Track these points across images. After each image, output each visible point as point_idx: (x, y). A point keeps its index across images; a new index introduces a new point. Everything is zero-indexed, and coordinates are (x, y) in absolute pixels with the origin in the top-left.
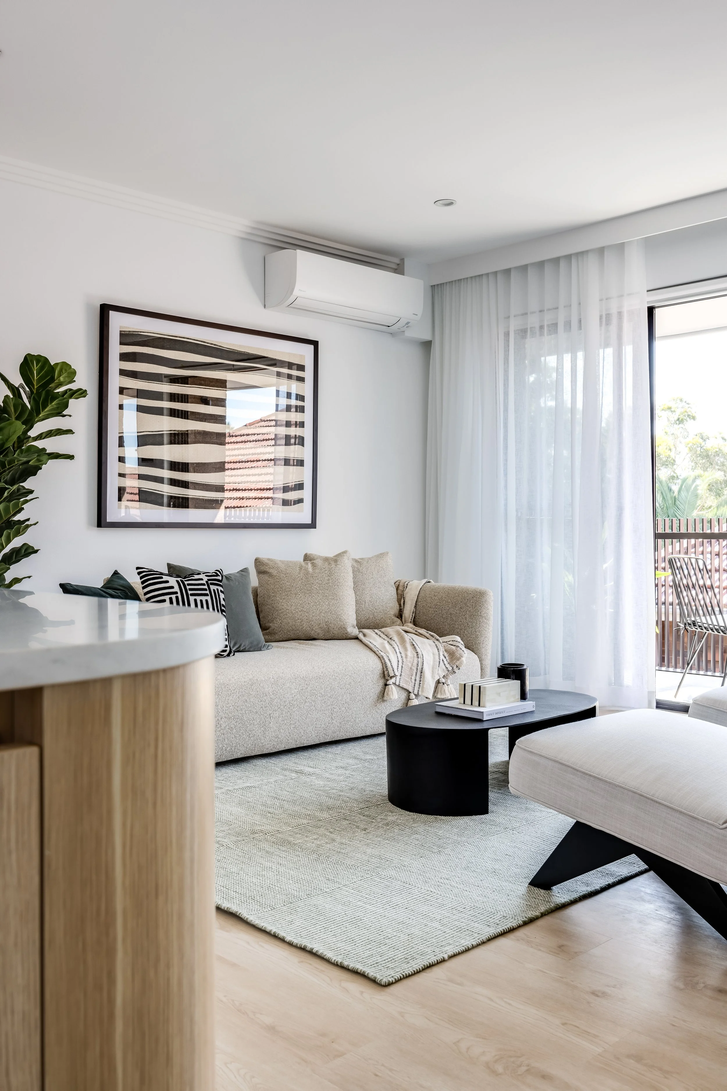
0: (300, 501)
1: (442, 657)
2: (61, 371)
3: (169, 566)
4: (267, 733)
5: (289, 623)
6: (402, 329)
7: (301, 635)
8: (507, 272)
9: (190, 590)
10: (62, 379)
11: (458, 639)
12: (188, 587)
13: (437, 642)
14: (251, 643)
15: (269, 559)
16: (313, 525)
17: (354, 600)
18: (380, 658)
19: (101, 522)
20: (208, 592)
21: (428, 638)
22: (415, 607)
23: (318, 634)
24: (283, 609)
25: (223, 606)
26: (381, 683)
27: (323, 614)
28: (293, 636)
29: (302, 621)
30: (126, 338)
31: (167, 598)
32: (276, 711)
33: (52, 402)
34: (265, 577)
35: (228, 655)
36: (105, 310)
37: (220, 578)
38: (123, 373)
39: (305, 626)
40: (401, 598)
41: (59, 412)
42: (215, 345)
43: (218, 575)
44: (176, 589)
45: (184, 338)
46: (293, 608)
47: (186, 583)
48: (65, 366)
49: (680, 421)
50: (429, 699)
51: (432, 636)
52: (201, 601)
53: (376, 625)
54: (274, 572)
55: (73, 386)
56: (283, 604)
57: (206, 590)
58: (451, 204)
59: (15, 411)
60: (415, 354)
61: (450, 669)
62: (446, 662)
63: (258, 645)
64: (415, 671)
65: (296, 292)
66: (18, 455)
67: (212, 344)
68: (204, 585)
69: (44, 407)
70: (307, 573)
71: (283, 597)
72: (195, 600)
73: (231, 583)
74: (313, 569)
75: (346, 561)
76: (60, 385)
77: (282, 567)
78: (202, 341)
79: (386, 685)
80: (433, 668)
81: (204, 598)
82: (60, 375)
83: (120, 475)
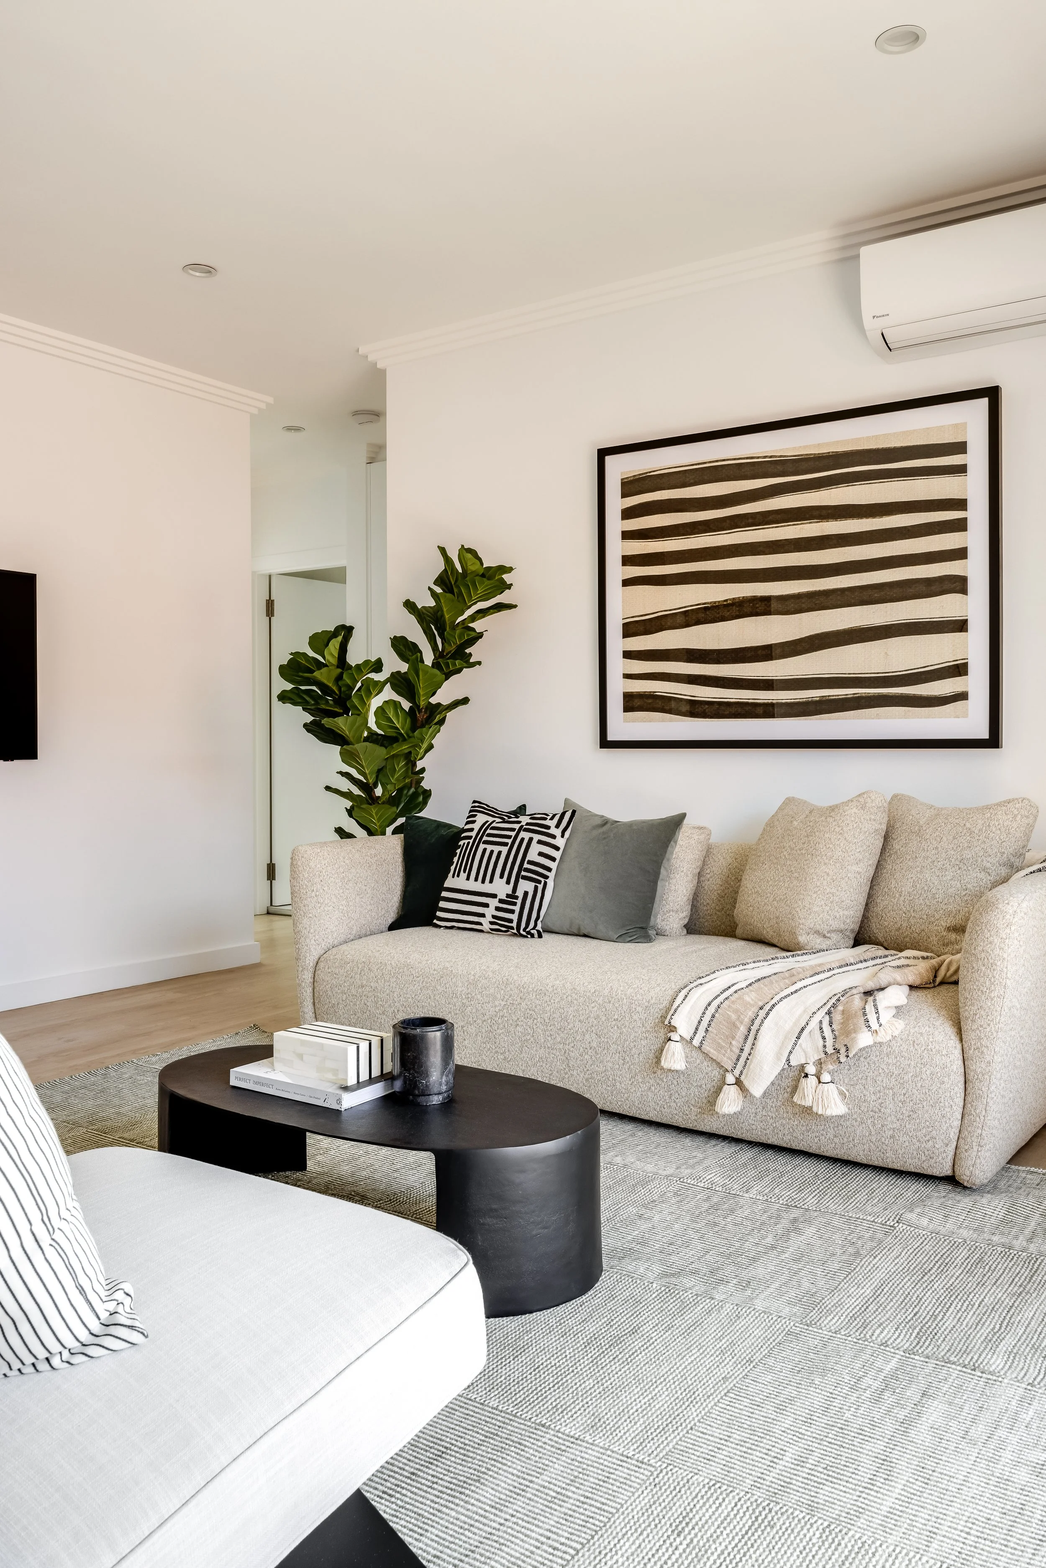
0: (962, 696)
1: (820, 1020)
16: (993, 741)
26: (663, 1033)
30: (631, 487)
36: (602, 457)
38: (625, 536)
42: (771, 457)
45: (717, 461)
67: (765, 457)
78: (747, 458)
79: (668, 1039)
83: (627, 676)
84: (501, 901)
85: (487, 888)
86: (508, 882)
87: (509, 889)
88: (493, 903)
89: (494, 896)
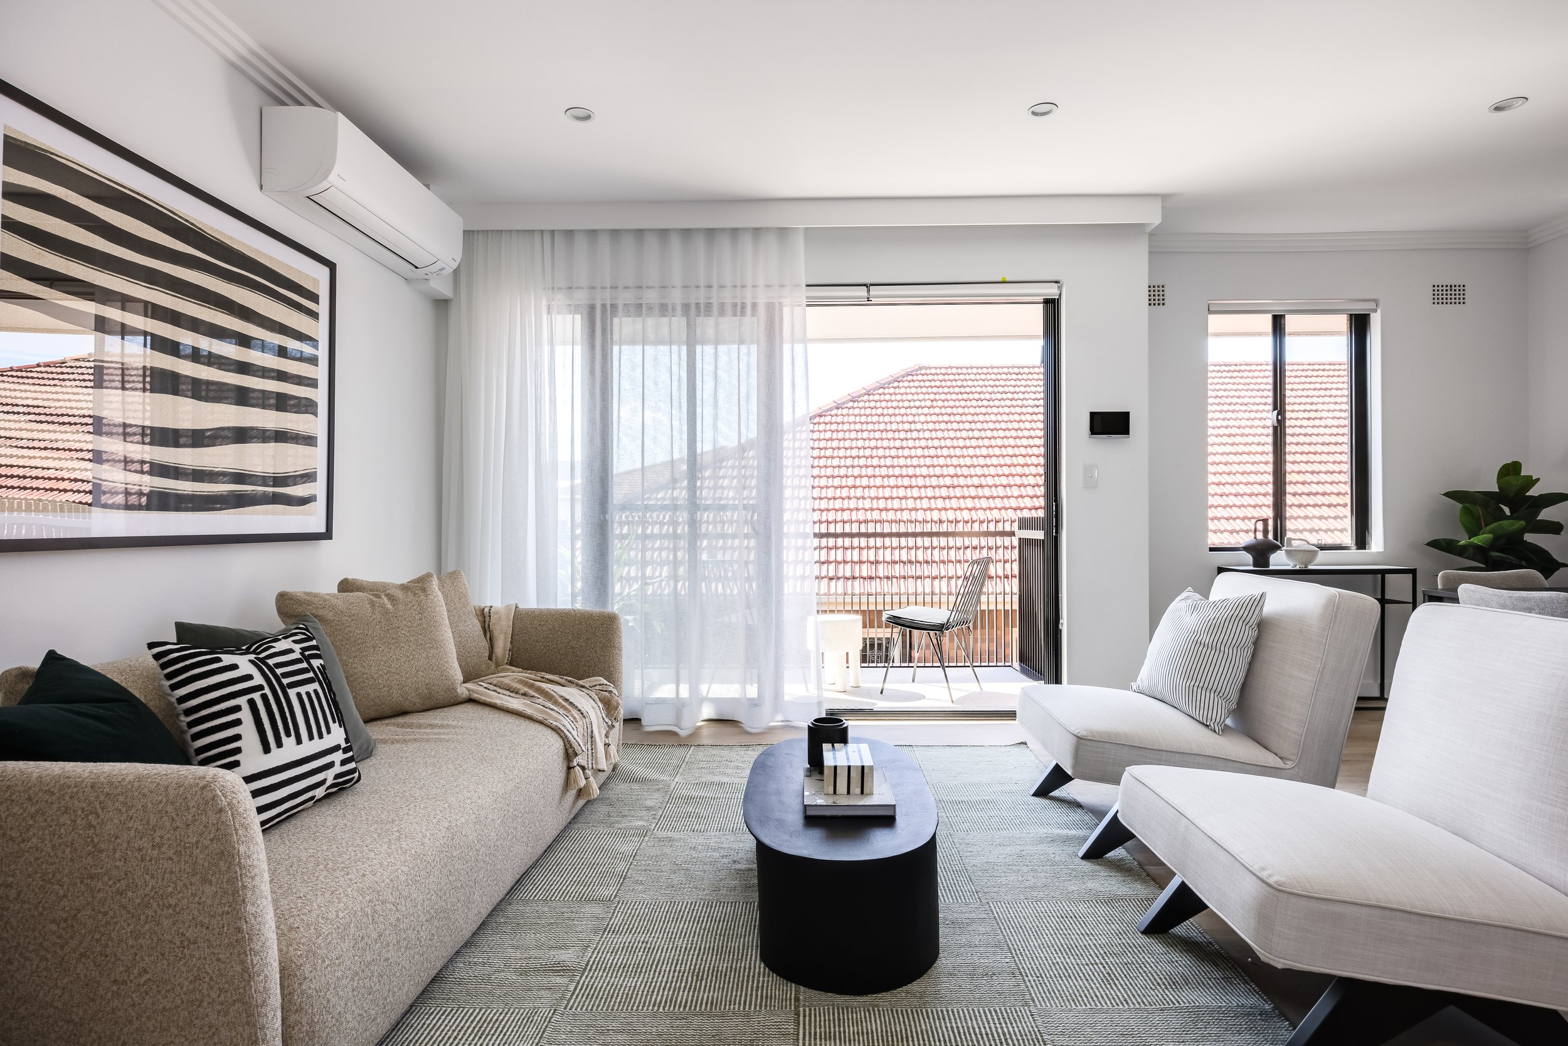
0: (312, 499)
5: (369, 695)
6: (429, 276)
8: (569, 234)
9: (285, 675)
16: (328, 535)
18: (556, 730)
20: (310, 674)
21: (563, 686)
22: (511, 642)
23: (414, 704)
24: (356, 673)
25: (335, 694)
27: (421, 673)
29: (391, 688)
31: (242, 701)
39: (396, 695)
42: (192, 224)
44: (258, 680)
46: (373, 670)
50: (604, 771)
51: (570, 681)
52: (308, 694)
54: (330, 616)
56: (354, 665)
57: (306, 670)
58: (588, 117)
65: (333, 178)
67: (187, 221)
68: (300, 661)
71: (354, 654)
72: (299, 695)
78: (169, 210)
79: (570, 768)
80: (599, 728)
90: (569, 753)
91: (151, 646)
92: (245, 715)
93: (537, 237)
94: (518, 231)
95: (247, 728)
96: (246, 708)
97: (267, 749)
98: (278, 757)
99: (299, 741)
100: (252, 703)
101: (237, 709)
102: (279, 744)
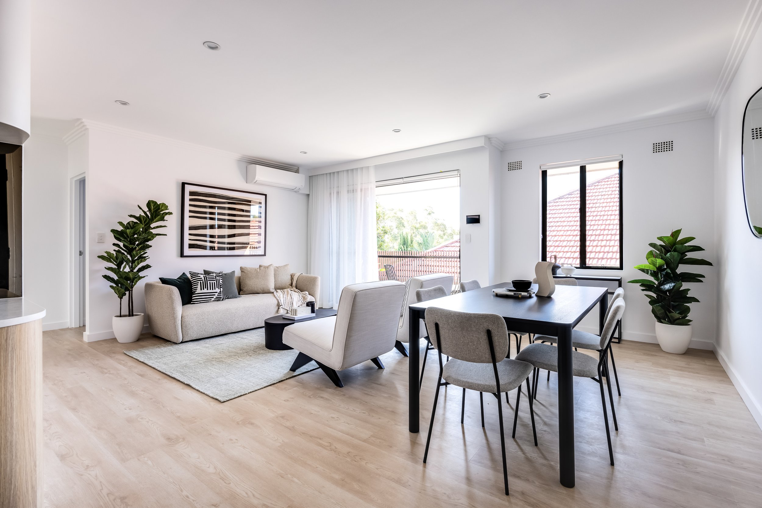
0: (260, 247)
1: (300, 298)
2: (162, 206)
3: (204, 271)
4: (233, 326)
5: (251, 288)
6: (298, 190)
7: (254, 292)
9: (208, 279)
10: (163, 208)
11: (307, 293)
12: (207, 278)
13: (299, 294)
14: (233, 296)
15: (245, 267)
16: (265, 255)
17: (274, 280)
18: (277, 300)
19: (182, 255)
20: (215, 280)
22: (296, 282)
23: (260, 292)
24: (248, 284)
25: (221, 284)
26: (277, 308)
28: (251, 293)
30: (192, 193)
31: (199, 282)
32: (236, 318)
33: (158, 216)
34: (243, 273)
35: (223, 300)
36: (183, 184)
37: (221, 275)
38: (190, 205)
39: (256, 289)
40: (292, 279)
41: (162, 219)
43: (220, 274)
44: (203, 279)
46: (251, 283)
47: (207, 277)
48: (163, 204)
49: (430, 214)
52: (212, 283)
53: (282, 288)
54: (247, 271)
55: (167, 211)
56: (248, 282)
57: (214, 279)
58: (306, 153)
59: (143, 220)
60: (304, 198)
61: (303, 302)
62: (302, 300)
63: (235, 296)
64: (290, 303)
65: (256, 179)
66: (144, 234)
67: (226, 196)
68: (214, 277)
69: (155, 218)
70: (257, 272)
71: (248, 280)
72: (210, 282)
73: (226, 276)
74: (260, 270)
75: (271, 268)
76: (162, 210)
77: (249, 270)
79: (279, 308)
80: (297, 302)
81: (213, 282)
82: (162, 207)
83: (190, 240)
84: (218, 293)
85: (214, 291)
86: (219, 289)
87: (219, 290)
88: (216, 294)
89: (217, 292)
90: (279, 305)
91: (189, 272)
92: (199, 284)
93: (325, 175)
94: (321, 174)
95: (199, 286)
96: (200, 283)
97: (201, 290)
98: (203, 291)
99: (208, 289)
100: (201, 282)
101: (198, 283)
102: (203, 289)
